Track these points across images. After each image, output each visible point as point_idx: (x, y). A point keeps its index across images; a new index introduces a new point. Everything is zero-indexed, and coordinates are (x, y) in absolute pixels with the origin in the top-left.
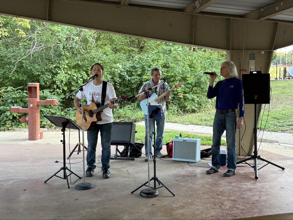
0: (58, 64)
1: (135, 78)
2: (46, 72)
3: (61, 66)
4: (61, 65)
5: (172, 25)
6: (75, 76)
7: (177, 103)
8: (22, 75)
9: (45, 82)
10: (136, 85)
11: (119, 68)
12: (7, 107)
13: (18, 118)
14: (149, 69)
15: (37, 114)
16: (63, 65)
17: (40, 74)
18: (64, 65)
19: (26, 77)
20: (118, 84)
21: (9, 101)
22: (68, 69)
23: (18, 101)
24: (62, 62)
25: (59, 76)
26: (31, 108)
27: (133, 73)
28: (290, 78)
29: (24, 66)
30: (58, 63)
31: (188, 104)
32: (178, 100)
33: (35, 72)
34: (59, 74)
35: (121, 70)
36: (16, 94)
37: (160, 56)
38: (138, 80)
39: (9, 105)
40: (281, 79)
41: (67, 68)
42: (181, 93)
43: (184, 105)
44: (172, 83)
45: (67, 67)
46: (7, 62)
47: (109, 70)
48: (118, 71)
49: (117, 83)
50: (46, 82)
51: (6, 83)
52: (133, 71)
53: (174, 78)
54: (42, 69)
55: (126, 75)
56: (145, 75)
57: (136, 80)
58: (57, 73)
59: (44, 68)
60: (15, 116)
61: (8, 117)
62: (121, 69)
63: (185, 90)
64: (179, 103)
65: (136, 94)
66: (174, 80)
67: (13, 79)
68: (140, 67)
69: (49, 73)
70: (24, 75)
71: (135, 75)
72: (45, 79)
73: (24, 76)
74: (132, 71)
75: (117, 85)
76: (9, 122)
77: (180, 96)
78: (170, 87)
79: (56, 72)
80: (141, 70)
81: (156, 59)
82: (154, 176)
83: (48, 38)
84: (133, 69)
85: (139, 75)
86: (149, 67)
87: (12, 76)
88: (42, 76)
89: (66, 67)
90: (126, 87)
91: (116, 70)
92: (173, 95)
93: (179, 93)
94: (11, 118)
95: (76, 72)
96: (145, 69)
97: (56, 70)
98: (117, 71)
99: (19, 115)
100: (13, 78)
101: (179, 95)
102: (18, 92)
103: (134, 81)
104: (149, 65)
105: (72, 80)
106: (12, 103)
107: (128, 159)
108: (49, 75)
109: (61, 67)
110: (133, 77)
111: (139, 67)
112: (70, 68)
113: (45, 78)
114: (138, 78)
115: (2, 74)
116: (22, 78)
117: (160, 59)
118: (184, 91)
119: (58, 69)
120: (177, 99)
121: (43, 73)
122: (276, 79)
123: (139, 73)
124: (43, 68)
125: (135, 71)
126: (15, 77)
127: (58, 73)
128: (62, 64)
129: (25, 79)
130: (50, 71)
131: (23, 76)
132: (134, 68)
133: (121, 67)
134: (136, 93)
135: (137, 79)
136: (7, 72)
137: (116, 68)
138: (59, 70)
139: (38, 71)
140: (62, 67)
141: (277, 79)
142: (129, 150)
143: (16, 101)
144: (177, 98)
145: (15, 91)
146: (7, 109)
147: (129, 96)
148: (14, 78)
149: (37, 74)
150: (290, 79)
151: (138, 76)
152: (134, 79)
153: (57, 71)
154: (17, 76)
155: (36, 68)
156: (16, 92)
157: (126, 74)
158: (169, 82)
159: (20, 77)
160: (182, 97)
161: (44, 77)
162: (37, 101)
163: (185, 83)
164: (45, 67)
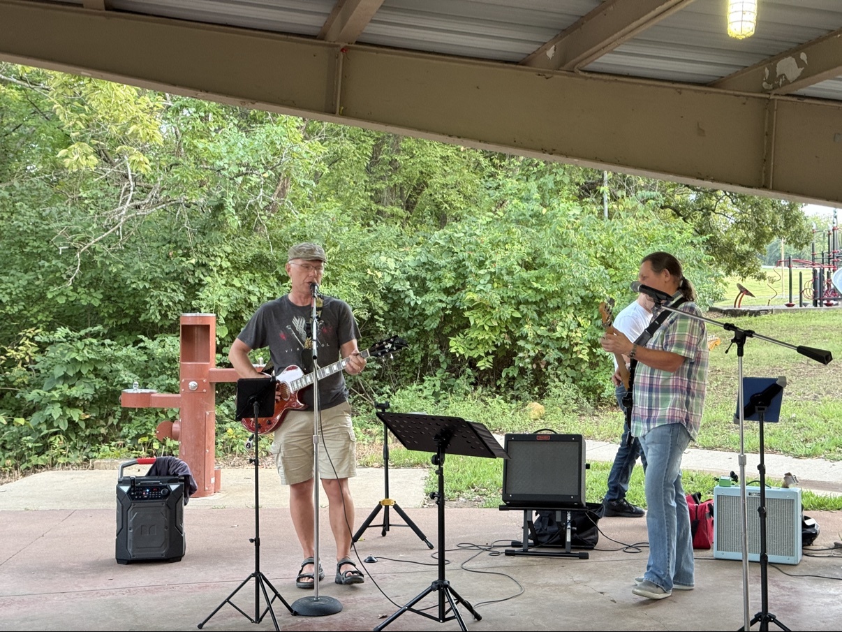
0: (204, 257)
1: (437, 298)
2: (165, 280)
3: (214, 263)
4: (212, 258)
5: (703, 131)
6: (255, 295)
7: (567, 377)
8: (89, 290)
9: (163, 312)
10: (438, 322)
11: (388, 268)
12: (54, 393)
13: (83, 425)
14: (482, 272)
15: (208, 413)
16: (219, 260)
17: (150, 288)
18: (221, 258)
19: (101, 297)
20: (382, 320)
21: (58, 371)
22: (231, 270)
23: (84, 372)
24: (215, 249)
25: (208, 292)
26: (193, 392)
27: (429, 284)
28: (832, 302)
29: (98, 263)
30: (204, 253)
31: (604, 381)
32: (572, 368)
33: (133, 281)
34: (207, 288)
35: (393, 276)
36: (78, 350)
37: (509, 231)
38: (444, 305)
39: (58, 386)
40: (803, 307)
41: (227, 268)
42: (582, 346)
43: (591, 382)
44: (555, 316)
45: (229, 264)
46: (40, 250)
47: (356, 274)
48: (383, 276)
49: (377, 314)
50: (166, 311)
51: (35, 316)
52: (428, 277)
53: (559, 300)
54: (156, 272)
55: (408, 290)
56: (470, 291)
57: (439, 304)
58: (200, 284)
59: (160, 267)
60: (76, 419)
61: (55, 425)
62: (393, 272)
63: (595, 337)
64: (575, 375)
65: (435, 348)
66: (560, 305)
67: (61, 302)
68: (449, 266)
69: (175, 284)
70: (92, 290)
71: (436, 290)
72: (164, 304)
73: (94, 295)
74: (425, 278)
75: (377, 320)
76: (58, 440)
77: (580, 356)
78: (548, 327)
79: (197, 281)
80: (453, 274)
81: (500, 241)
82: (761, 611)
83: (186, 177)
84: (428, 270)
85: (447, 291)
86: (481, 264)
87: (57, 296)
88: (155, 293)
89: (226, 264)
90: (404, 326)
91: (380, 274)
92: (556, 351)
93: (577, 344)
94: (64, 426)
95: (254, 281)
96: (468, 270)
97: (196, 275)
98: (383, 278)
99: (87, 417)
100: (62, 300)
101: (576, 352)
102: (88, 343)
103: (432, 308)
104: (481, 258)
105: (244, 307)
106: (65, 378)
107: (568, 555)
108: (174, 291)
109: (212, 264)
110: (428, 297)
111: (446, 266)
112: (238, 268)
113: (165, 300)
114: (444, 298)
115: (24, 287)
116: (89, 298)
117: (511, 242)
118: (589, 341)
119: (204, 270)
120: (569, 366)
121: (156, 284)
122: (788, 305)
123: (449, 284)
124: (158, 270)
125: (432, 278)
126: (65, 298)
127: (204, 286)
128: (216, 256)
129: (96, 303)
130: (178, 277)
131: (90, 294)
132: (431, 268)
133: (392, 264)
134: (436, 346)
135: (441, 301)
136: (37, 283)
137: (378, 269)
138: (206, 274)
139: (143, 279)
140: (215, 266)
141: (793, 305)
142: (569, 526)
143: (80, 371)
144: (568, 362)
145: (76, 340)
146: (53, 399)
147: (413, 354)
148: (64, 302)
149: (141, 287)
150: (831, 305)
151: (442, 294)
152: (431, 303)
153: (202, 276)
154: (71, 294)
155: (136, 268)
156: (80, 345)
157: (409, 287)
158: (542, 310)
159: (82, 297)
160: (586, 358)
161: (161, 298)
162: (211, 369)
163: (593, 313)
164: (164, 267)
